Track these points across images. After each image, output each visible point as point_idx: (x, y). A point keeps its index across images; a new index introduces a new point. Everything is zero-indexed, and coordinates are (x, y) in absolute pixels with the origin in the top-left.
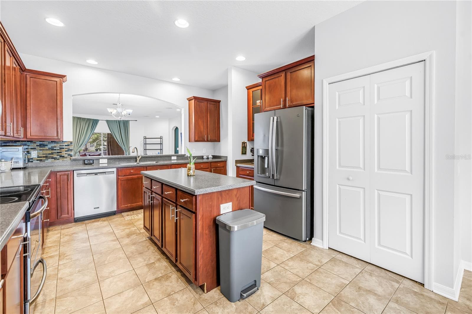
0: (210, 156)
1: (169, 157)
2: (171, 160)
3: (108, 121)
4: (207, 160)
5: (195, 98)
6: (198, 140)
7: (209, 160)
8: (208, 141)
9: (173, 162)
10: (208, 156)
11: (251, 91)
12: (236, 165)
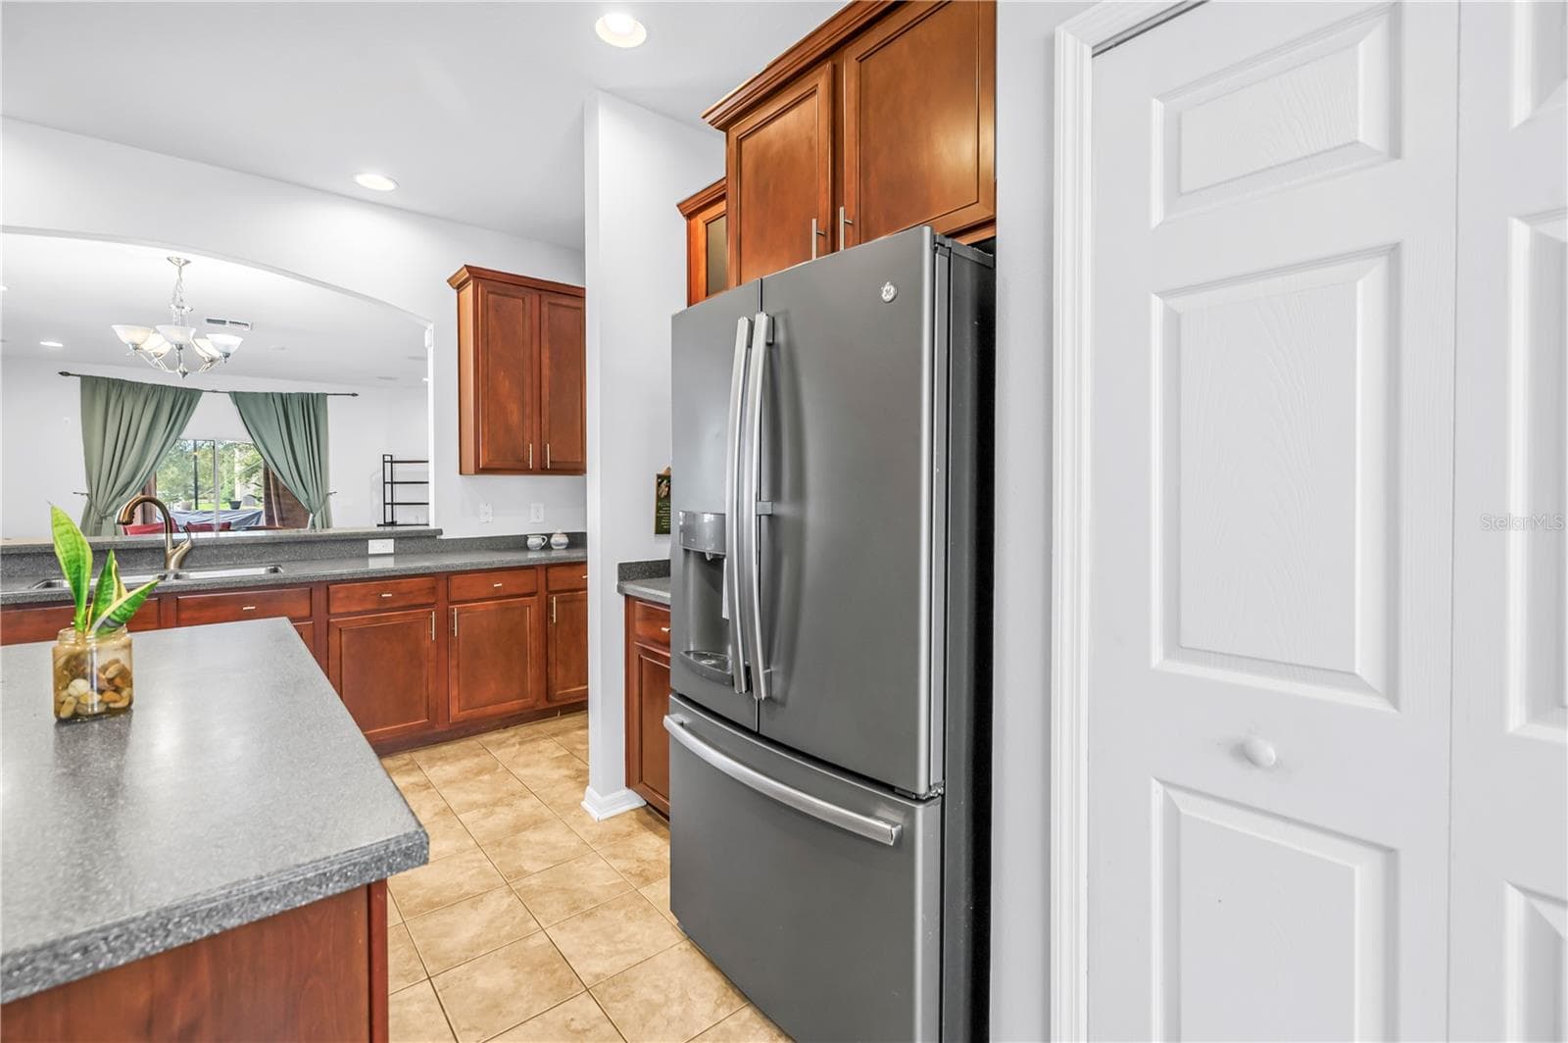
0: (559, 539)
1: (356, 542)
2: (366, 556)
3: (237, 397)
4: (543, 555)
5: (476, 274)
6: (488, 467)
7: (553, 554)
8: (543, 470)
9: (374, 565)
10: (550, 536)
11: (700, 220)
12: (620, 590)
